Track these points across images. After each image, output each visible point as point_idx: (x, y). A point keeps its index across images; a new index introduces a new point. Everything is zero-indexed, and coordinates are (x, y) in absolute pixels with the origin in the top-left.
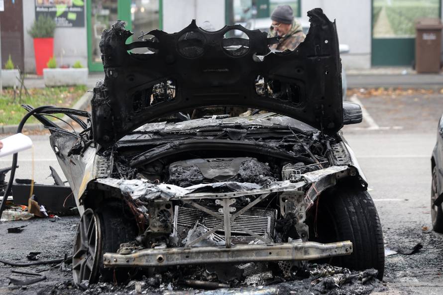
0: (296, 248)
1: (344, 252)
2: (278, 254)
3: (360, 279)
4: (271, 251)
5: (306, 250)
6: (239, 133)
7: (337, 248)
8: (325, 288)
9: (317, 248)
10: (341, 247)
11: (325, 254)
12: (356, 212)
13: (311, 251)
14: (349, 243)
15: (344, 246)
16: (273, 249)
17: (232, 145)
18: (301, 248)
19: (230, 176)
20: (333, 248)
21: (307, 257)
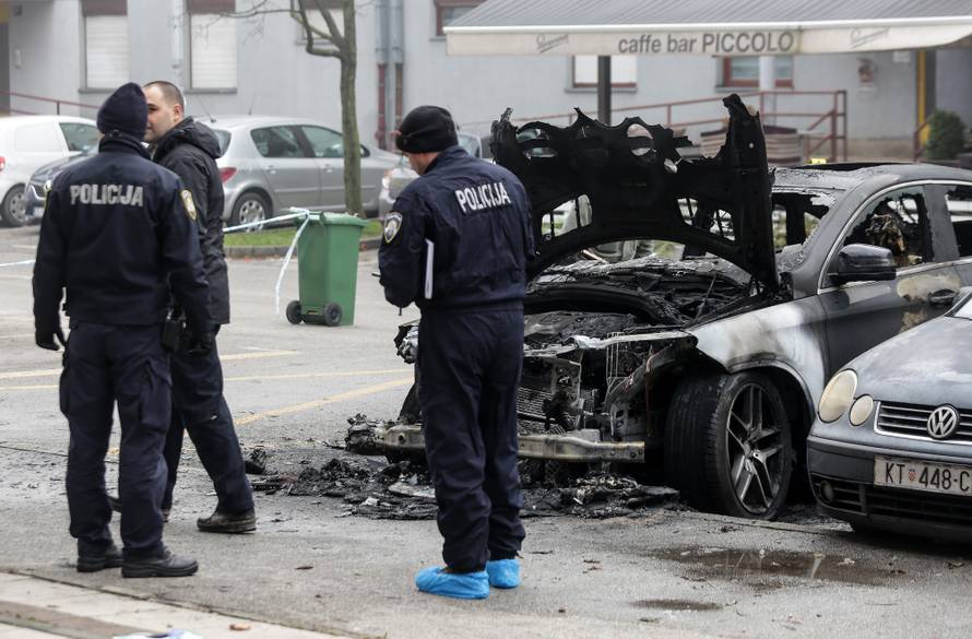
0: (547, 441)
1: (627, 457)
2: (531, 449)
3: (624, 497)
4: (524, 443)
5: (559, 446)
6: (651, 279)
7: (614, 449)
8: (562, 503)
9: (578, 445)
10: (623, 449)
11: (591, 456)
12: (689, 403)
13: (566, 448)
14: (641, 445)
15: (628, 448)
16: (526, 440)
17: (604, 294)
18: (553, 441)
19: (550, 335)
20: (608, 449)
21: (561, 456)
